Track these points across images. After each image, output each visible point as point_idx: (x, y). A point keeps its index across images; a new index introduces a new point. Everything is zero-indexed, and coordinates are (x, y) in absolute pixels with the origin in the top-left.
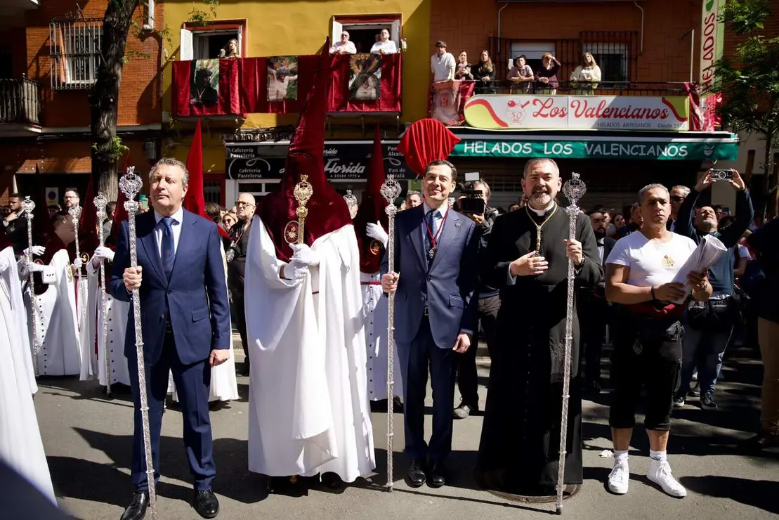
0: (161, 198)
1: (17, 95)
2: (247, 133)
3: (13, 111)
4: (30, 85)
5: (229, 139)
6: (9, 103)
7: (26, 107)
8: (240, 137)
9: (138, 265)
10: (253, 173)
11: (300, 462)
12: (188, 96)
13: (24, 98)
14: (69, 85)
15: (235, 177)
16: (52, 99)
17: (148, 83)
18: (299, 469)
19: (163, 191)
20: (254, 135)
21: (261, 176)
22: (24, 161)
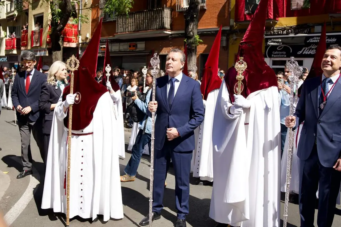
0: (169, 68)
1: (161, 16)
2: (278, 30)
3: (159, 24)
4: (167, 10)
5: (268, 34)
6: (158, 20)
7: (165, 21)
8: (274, 32)
9: (155, 100)
10: (281, 54)
11: (230, 217)
12: (244, 10)
13: (164, 17)
14: (184, 8)
15: (270, 57)
16: (177, 16)
17: (223, 4)
18: (229, 221)
19: (170, 65)
20: (283, 31)
21: (286, 56)
22: (163, 48)
